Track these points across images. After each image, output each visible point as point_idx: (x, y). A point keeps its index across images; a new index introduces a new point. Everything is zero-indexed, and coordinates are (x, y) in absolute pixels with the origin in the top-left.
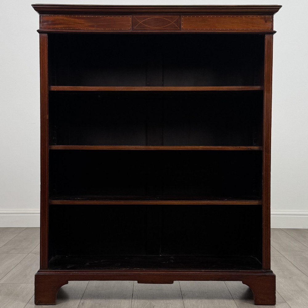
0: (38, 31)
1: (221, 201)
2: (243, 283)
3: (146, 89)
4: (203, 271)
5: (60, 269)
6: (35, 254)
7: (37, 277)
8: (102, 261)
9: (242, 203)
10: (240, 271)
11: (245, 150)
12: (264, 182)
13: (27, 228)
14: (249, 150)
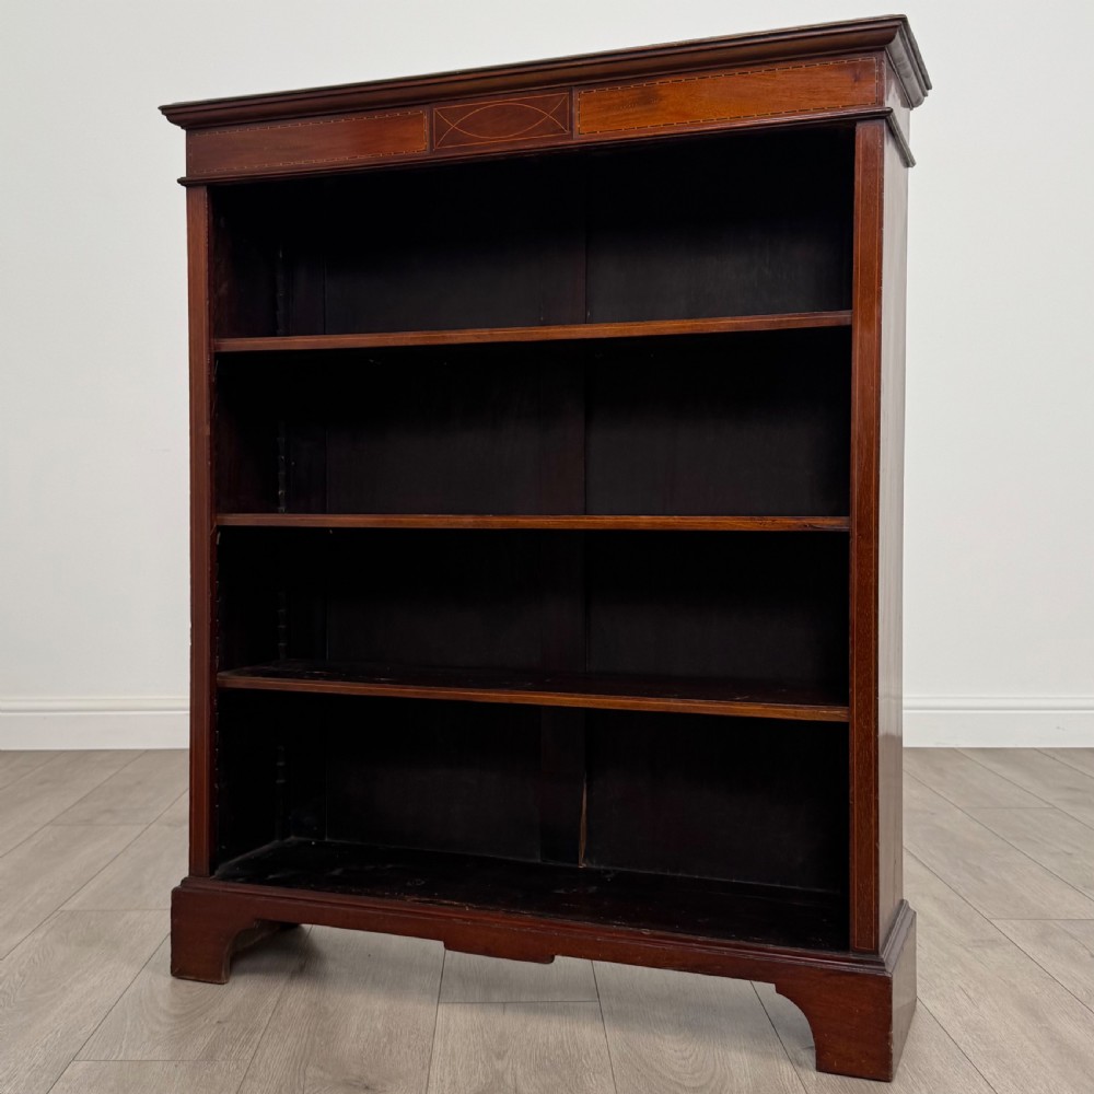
0: (181, 181)
1: (712, 703)
2: (779, 991)
3: (478, 337)
4: (646, 932)
5: (241, 880)
6: (169, 825)
7: (178, 896)
8: (389, 866)
9: (784, 713)
10: (771, 947)
11: (794, 529)
12: (853, 642)
13: (147, 751)
14: (805, 529)
